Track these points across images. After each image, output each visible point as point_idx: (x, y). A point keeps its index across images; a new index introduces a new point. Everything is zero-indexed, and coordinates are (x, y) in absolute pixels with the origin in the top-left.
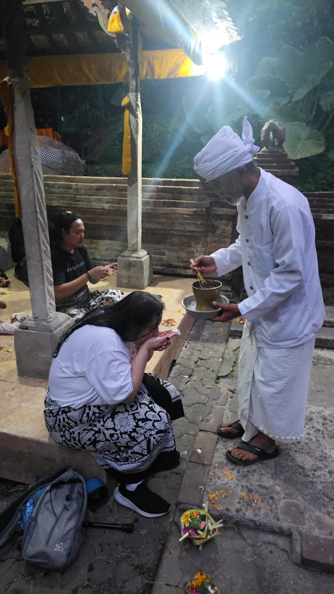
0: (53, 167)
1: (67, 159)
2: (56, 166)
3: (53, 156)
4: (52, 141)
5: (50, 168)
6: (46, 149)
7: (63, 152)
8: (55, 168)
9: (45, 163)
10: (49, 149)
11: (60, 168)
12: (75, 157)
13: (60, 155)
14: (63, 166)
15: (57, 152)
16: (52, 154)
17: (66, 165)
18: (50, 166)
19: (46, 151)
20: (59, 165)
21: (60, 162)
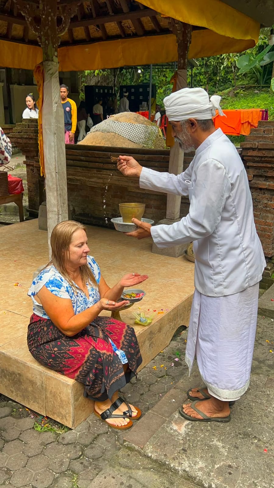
0: (135, 141)
1: (149, 134)
2: (138, 140)
3: (137, 130)
4: (138, 117)
5: (132, 142)
6: (131, 124)
7: (146, 127)
8: (137, 142)
9: (128, 137)
10: (134, 124)
11: (141, 142)
12: (157, 131)
13: (142, 129)
14: (144, 140)
15: (141, 127)
16: (136, 129)
17: (148, 139)
18: (133, 140)
19: (130, 126)
20: (141, 139)
21: (143, 136)
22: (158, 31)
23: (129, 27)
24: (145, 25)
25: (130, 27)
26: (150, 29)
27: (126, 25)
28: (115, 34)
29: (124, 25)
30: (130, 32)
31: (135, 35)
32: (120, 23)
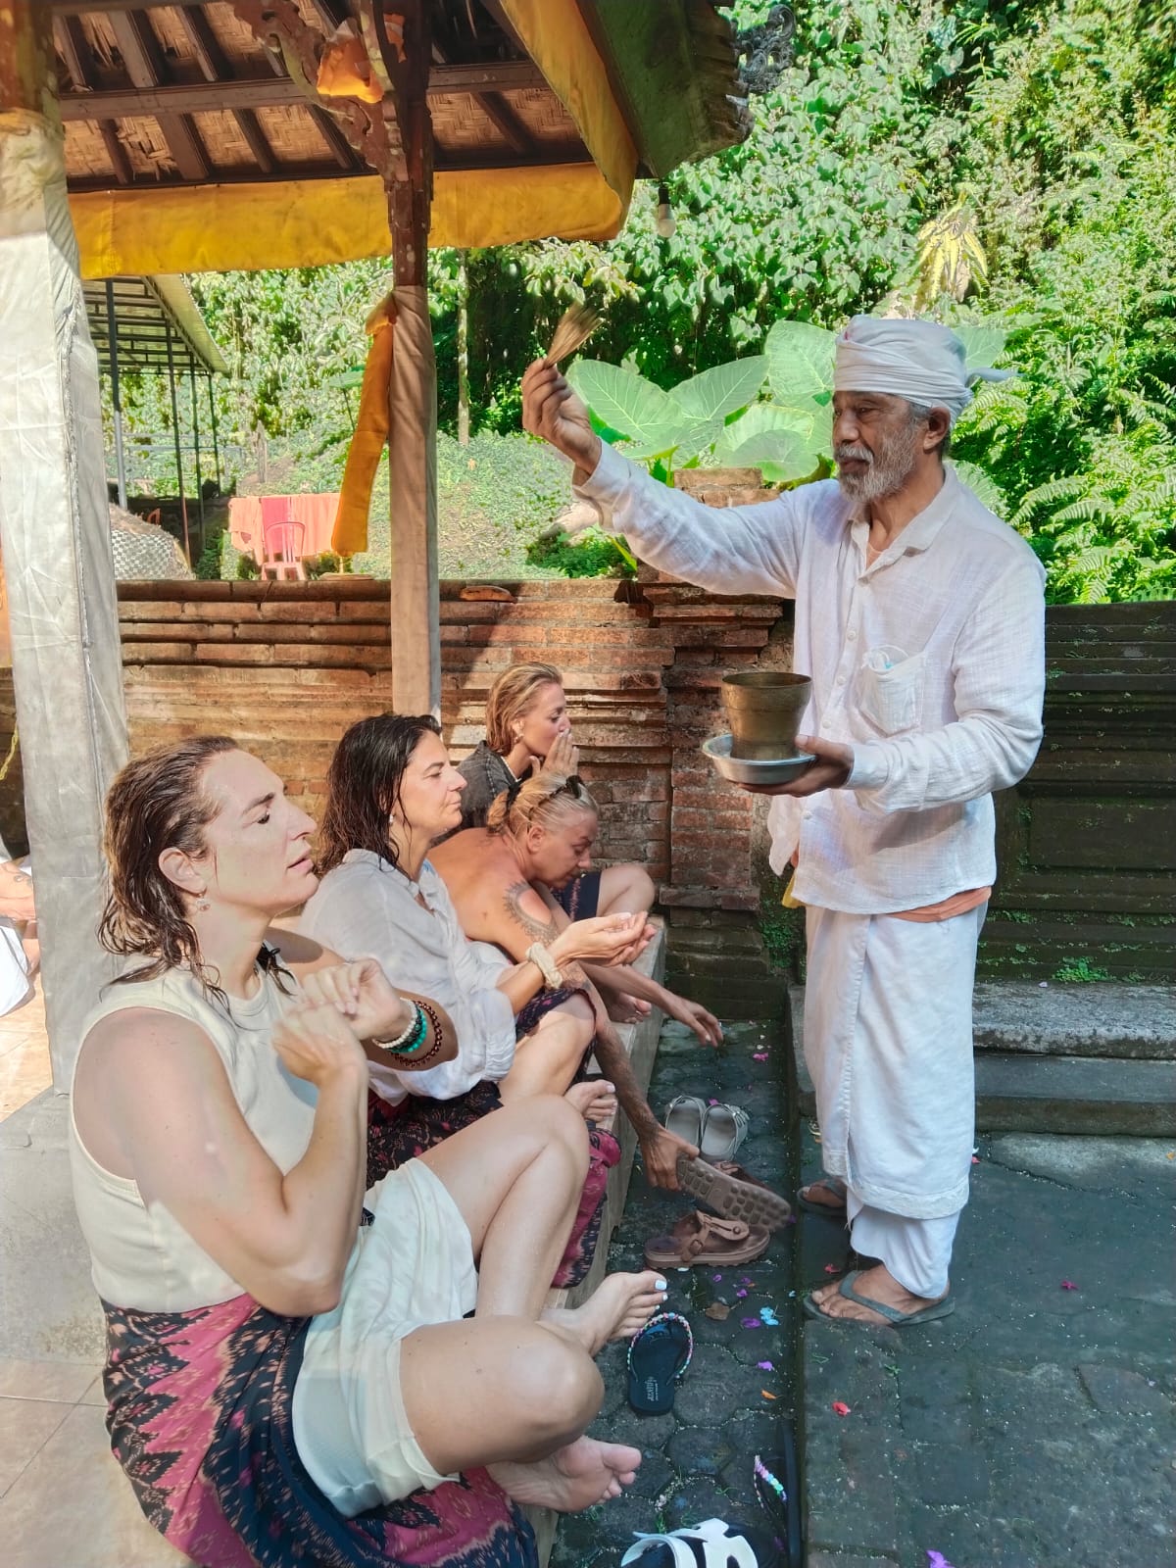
1: (141, 558)
7: (129, 539)
22: (264, 167)
23: (146, 146)
24: (210, 144)
25: (152, 150)
26: (230, 160)
27: (135, 139)
28: (86, 171)
29: (126, 138)
30: (148, 167)
31: (170, 179)
32: (110, 129)
